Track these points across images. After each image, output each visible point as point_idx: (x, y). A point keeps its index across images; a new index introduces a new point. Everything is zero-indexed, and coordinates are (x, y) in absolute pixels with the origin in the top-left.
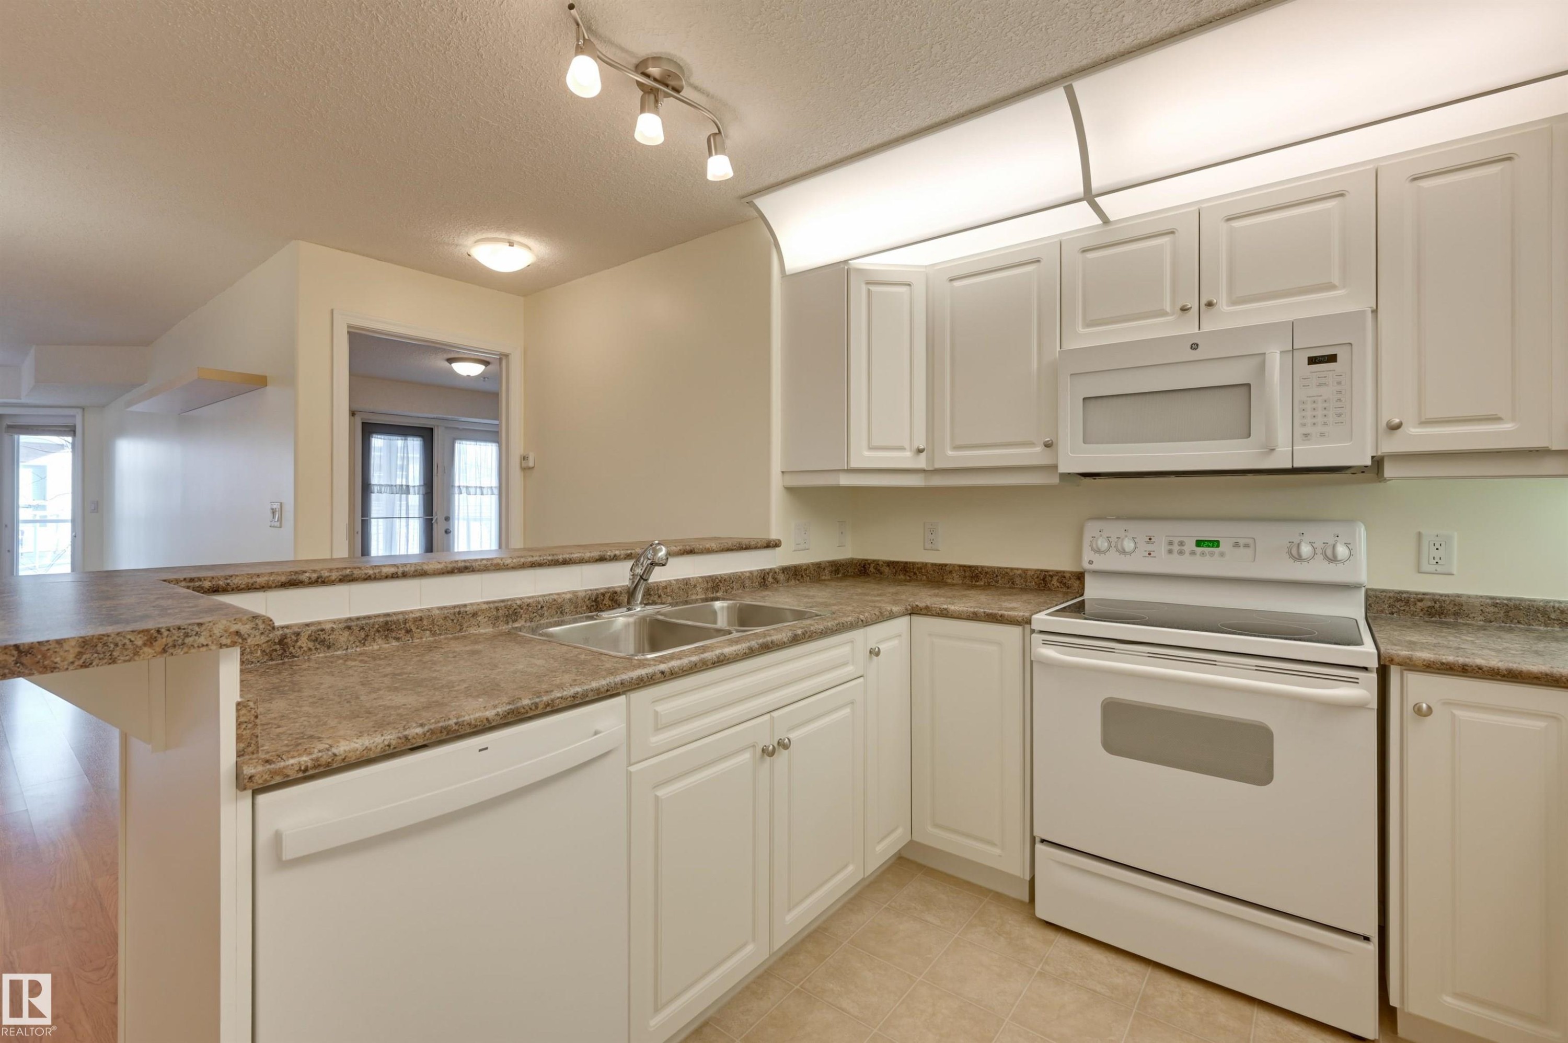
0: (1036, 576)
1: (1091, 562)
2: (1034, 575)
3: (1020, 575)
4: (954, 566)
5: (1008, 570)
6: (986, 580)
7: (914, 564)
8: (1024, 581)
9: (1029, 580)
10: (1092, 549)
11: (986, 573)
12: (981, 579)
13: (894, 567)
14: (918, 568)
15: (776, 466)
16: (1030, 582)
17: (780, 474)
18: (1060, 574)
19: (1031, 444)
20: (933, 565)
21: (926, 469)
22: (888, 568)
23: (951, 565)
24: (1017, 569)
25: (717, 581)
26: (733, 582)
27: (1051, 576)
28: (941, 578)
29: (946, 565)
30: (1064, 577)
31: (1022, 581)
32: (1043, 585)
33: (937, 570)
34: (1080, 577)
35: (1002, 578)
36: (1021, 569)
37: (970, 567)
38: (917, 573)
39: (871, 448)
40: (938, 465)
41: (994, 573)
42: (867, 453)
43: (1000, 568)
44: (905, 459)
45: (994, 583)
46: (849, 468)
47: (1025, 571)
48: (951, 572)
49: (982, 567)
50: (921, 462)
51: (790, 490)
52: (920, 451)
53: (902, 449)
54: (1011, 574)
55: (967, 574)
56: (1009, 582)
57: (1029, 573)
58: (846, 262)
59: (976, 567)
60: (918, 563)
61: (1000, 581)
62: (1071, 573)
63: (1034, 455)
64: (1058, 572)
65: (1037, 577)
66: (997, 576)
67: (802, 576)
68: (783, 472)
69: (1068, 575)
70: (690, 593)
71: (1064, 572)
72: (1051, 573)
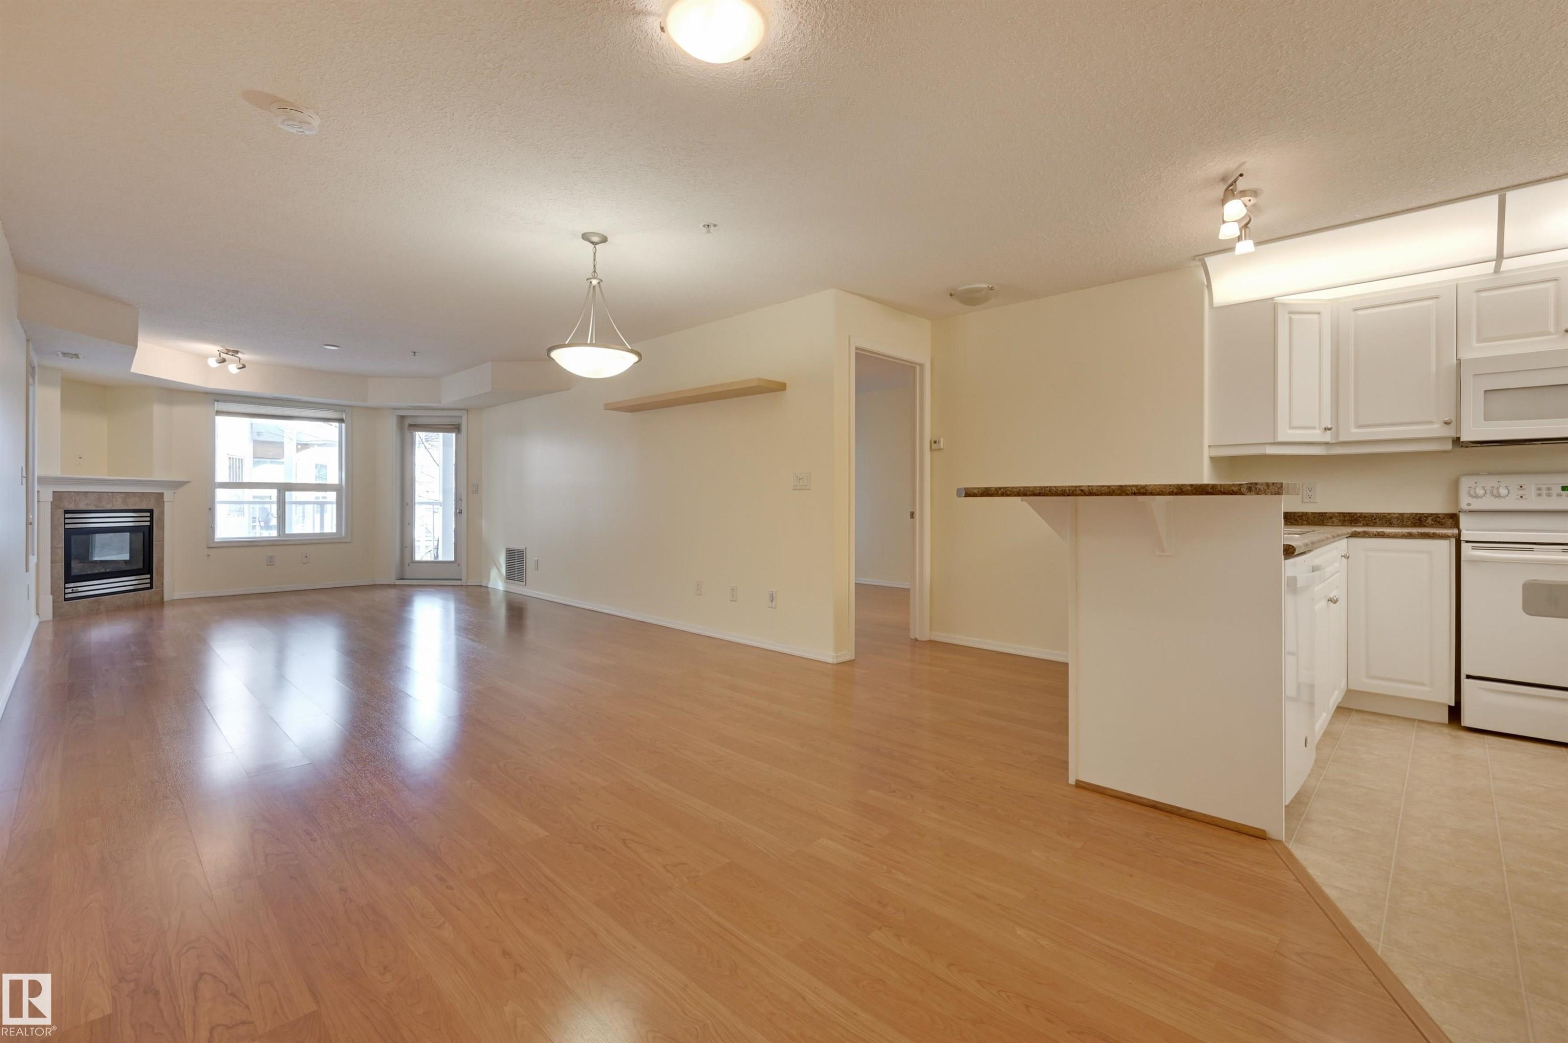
0: (1412, 517)
1: (1469, 504)
2: (1410, 517)
3: (1397, 518)
4: (1333, 513)
5: (1386, 515)
6: (1365, 522)
8: (1401, 522)
9: (1405, 521)
10: (1470, 495)
11: (1365, 517)
12: (1360, 522)
14: (1299, 516)
15: (1207, 441)
16: (1407, 522)
17: (1208, 447)
18: (1434, 516)
20: (1313, 513)
21: (1330, 442)
23: (1330, 513)
24: (1394, 514)
27: (1427, 517)
29: (1326, 513)
30: (1439, 517)
32: (1419, 523)
33: (1318, 517)
34: (1454, 516)
35: (1380, 520)
36: (1398, 514)
37: (1349, 513)
38: (1298, 520)
39: (1292, 426)
41: (1373, 517)
42: (1290, 431)
43: (1378, 513)
44: (1315, 435)
46: (1276, 441)
47: (1402, 515)
48: (1331, 518)
49: (1361, 513)
50: (1327, 436)
52: (1327, 428)
53: (1314, 427)
54: (1388, 517)
55: (1346, 519)
56: (1386, 523)
57: (1405, 516)
59: (1356, 514)
60: (1298, 513)
61: (1378, 523)
62: (1445, 514)
63: (1435, 430)
64: (1432, 514)
65: (1413, 518)
66: (1375, 519)
68: (1211, 446)
69: (1441, 516)
71: (1438, 514)
72: (1426, 515)
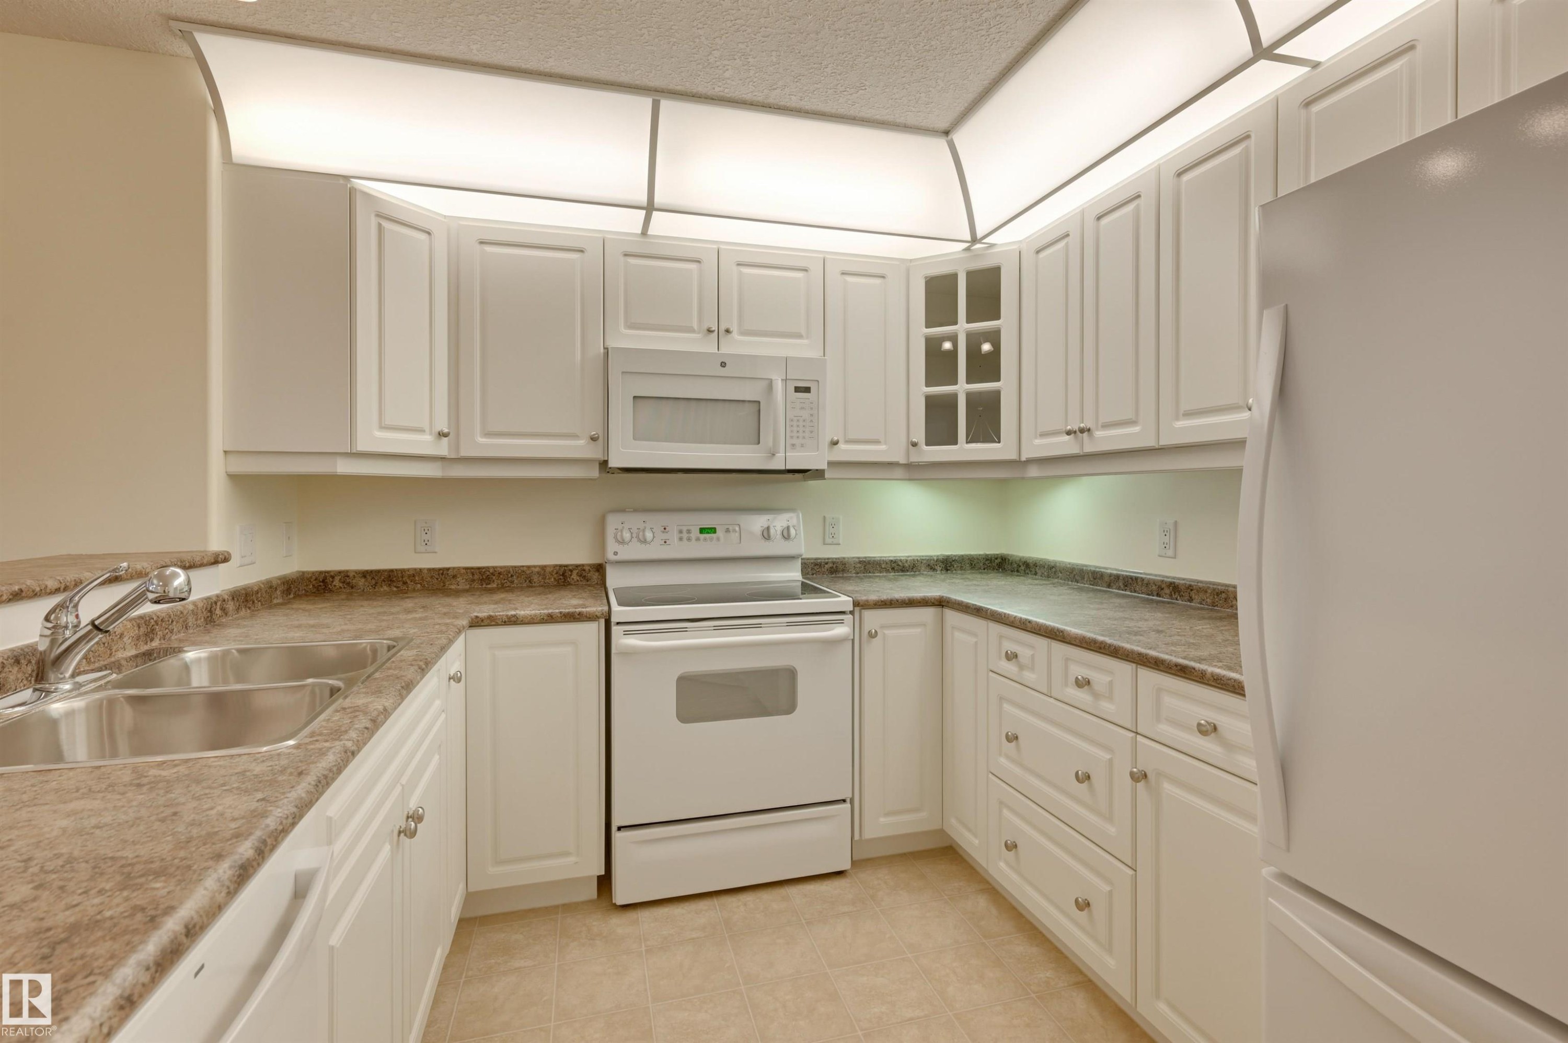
0: (555, 571)
1: (616, 553)
2: (553, 571)
3: (538, 573)
4: (459, 569)
5: (525, 569)
6: (499, 582)
7: (403, 571)
8: (543, 579)
9: (548, 577)
10: (617, 541)
11: (500, 574)
12: (494, 581)
13: (373, 578)
14: (409, 576)
15: (217, 440)
16: (549, 579)
17: (222, 453)
18: (579, 568)
19: (574, 436)
20: (429, 570)
21: (448, 457)
22: (363, 580)
23: (454, 568)
24: (535, 567)
25: (152, 622)
26: (172, 622)
27: (571, 571)
28: (442, 584)
29: (448, 569)
30: (584, 570)
31: (540, 578)
32: (563, 580)
33: (437, 577)
34: (600, 569)
35: (518, 577)
36: (539, 566)
37: (479, 568)
38: (409, 582)
39: (383, 427)
40: (464, 453)
41: (509, 572)
42: (379, 434)
43: (515, 567)
44: (424, 443)
45: (509, 584)
46: (354, 451)
47: (543, 568)
48: (454, 577)
49: (494, 567)
50: (443, 448)
51: (235, 479)
52: (442, 435)
53: (421, 431)
54: (528, 572)
55: (476, 577)
56: (526, 581)
57: (548, 570)
58: (347, 178)
59: (487, 568)
60: (408, 570)
61: (516, 581)
62: (590, 565)
63: (579, 447)
64: (577, 566)
65: (557, 573)
66: (512, 576)
67: (253, 602)
68: (225, 452)
69: (587, 568)
70: (114, 648)
71: (583, 565)
72: (571, 568)
